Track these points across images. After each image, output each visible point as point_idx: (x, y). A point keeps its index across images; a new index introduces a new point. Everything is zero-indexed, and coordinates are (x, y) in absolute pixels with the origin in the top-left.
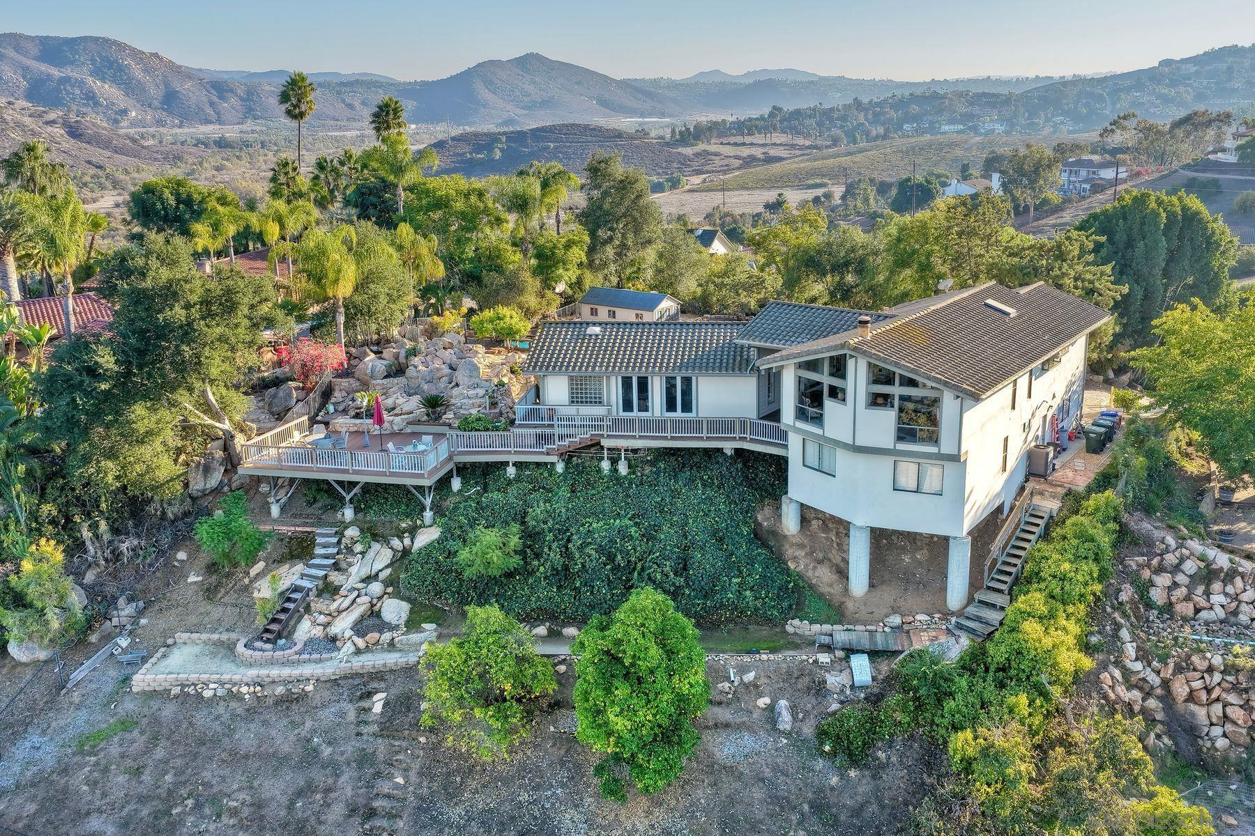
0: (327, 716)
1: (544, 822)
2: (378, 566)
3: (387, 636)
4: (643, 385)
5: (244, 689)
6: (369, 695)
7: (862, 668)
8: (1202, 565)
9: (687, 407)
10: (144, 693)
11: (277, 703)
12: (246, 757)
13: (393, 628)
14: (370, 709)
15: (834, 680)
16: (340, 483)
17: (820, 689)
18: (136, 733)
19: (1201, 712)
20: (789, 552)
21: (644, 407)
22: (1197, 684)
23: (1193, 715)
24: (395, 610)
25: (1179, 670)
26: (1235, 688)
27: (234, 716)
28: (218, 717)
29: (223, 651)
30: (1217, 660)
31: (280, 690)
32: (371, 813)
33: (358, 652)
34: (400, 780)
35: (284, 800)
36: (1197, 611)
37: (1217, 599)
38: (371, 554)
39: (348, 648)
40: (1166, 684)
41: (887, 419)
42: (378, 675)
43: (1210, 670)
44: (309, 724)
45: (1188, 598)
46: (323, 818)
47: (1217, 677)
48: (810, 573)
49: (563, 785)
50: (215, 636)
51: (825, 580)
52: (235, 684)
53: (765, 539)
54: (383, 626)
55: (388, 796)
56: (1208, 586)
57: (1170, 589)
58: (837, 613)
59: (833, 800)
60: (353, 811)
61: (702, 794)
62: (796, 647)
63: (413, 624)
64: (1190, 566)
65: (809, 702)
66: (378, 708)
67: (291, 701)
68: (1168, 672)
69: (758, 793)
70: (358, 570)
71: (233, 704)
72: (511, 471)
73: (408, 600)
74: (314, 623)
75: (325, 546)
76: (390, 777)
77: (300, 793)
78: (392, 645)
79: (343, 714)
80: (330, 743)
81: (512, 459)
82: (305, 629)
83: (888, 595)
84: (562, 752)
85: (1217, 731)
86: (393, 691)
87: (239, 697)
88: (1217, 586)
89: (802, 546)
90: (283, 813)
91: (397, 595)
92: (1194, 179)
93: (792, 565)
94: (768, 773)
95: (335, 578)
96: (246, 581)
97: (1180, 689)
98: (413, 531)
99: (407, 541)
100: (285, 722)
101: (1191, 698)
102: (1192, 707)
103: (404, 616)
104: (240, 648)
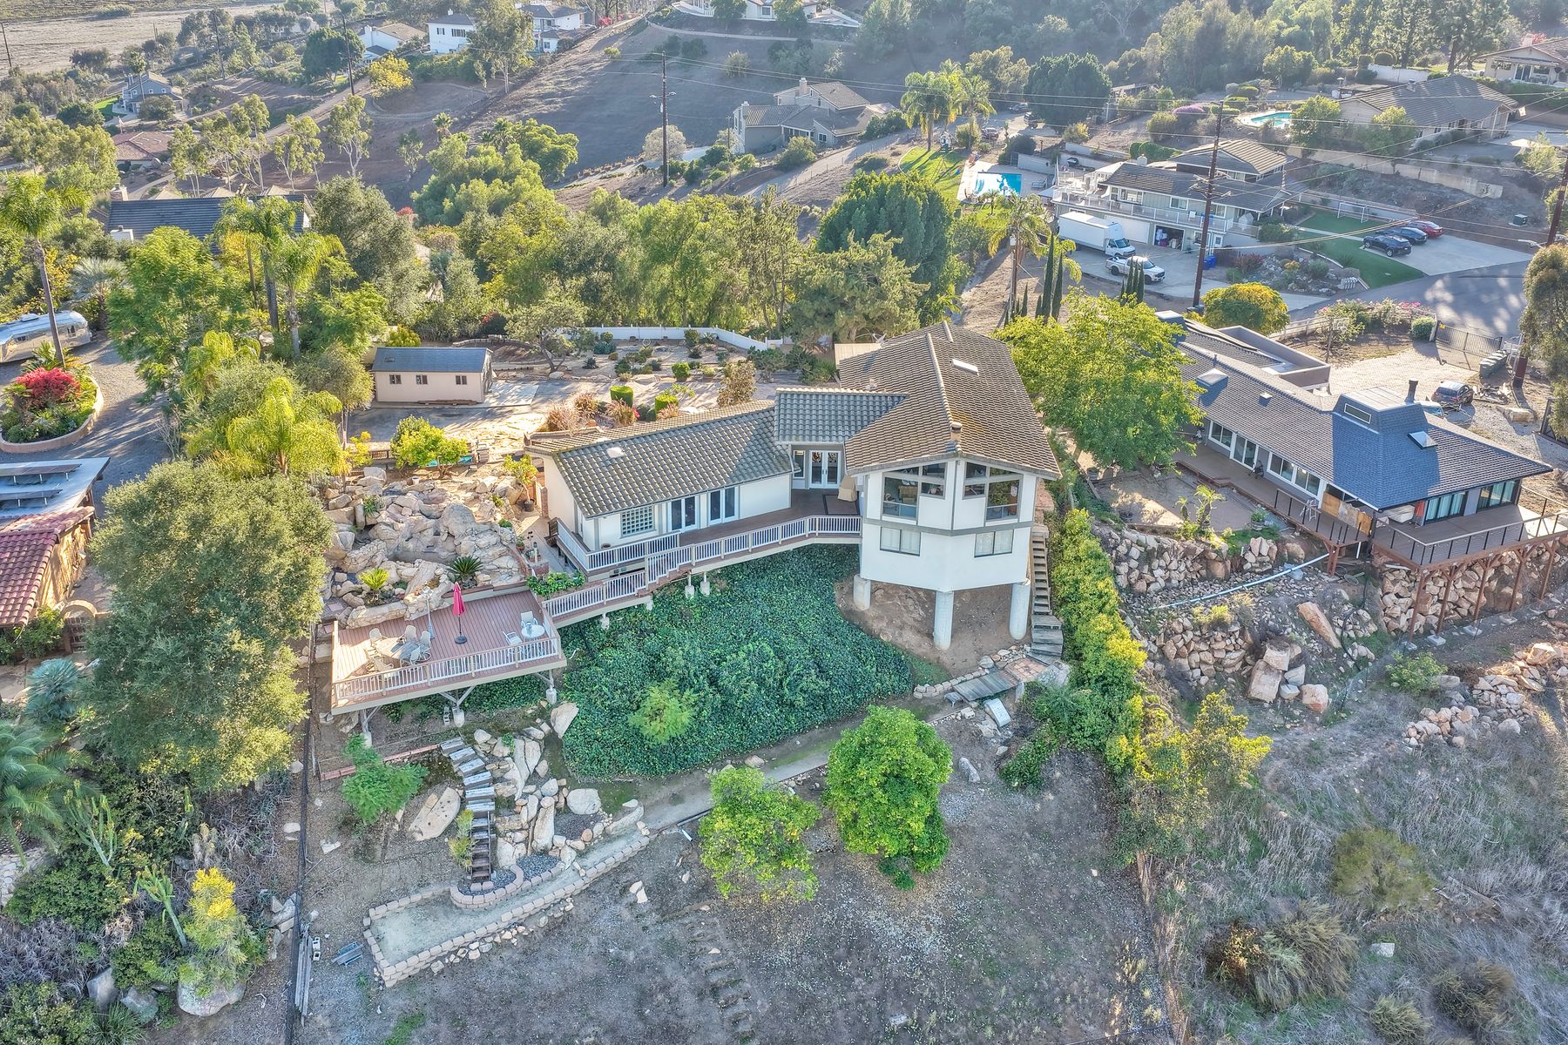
0: (604, 923)
1: (858, 931)
2: (533, 762)
3: (598, 828)
5: (507, 935)
6: (625, 890)
8: (1142, 549)
9: (730, 512)
10: (400, 983)
11: (546, 935)
13: (596, 818)
14: (635, 902)
15: (987, 728)
17: (978, 738)
18: (430, 1025)
19: (1185, 662)
20: (876, 626)
22: (1180, 644)
23: (1181, 666)
24: (583, 800)
25: (1167, 637)
26: (1204, 639)
27: (516, 964)
28: (502, 972)
29: (439, 910)
30: (1187, 623)
31: (543, 921)
32: (715, 991)
33: (581, 854)
34: (715, 951)
35: (631, 1015)
36: (1148, 585)
37: (1159, 573)
38: (519, 754)
39: (568, 855)
40: (1161, 648)
41: (980, 503)
42: (622, 868)
43: (1185, 630)
44: (593, 940)
45: (1141, 578)
47: (1190, 634)
48: (900, 641)
49: (852, 895)
50: (416, 898)
51: (913, 642)
52: (493, 934)
54: (586, 821)
55: (717, 969)
56: (1150, 565)
57: (1128, 574)
58: (944, 673)
59: (1040, 821)
60: (701, 995)
61: (955, 855)
62: (936, 710)
63: (613, 806)
64: (1135, 552)
65: (978, 752)
66: (642, 898)
67: (558, 927)
68: (1160, 642)
69: (993, 839)
70: (517, 774)
71: (506, 954)
72: (605, 623)
73: (588, 786)
74: (515, 843)
75: (464, 761)
76: (704, 952)
77: (640, 1003)
78: (607, 837)
79: (618, 917)
80: (627, 948)
81: (603, 611)
82: (508, 853)
83: (967, 641)
84: (831, 868)
85: (1197, 673)
86: (648, 876)
87: (507, 944)
88: (1155, 563)
89: (880, 618)
91: (573, 785)
93: (884, 639)
94: (990, 821)
95: (504, 790)
96: (396, 827)
97: (1171, 651)
98: (544, 714)
99: (546, 727)
103: (598, 803)
104: (457, 896)
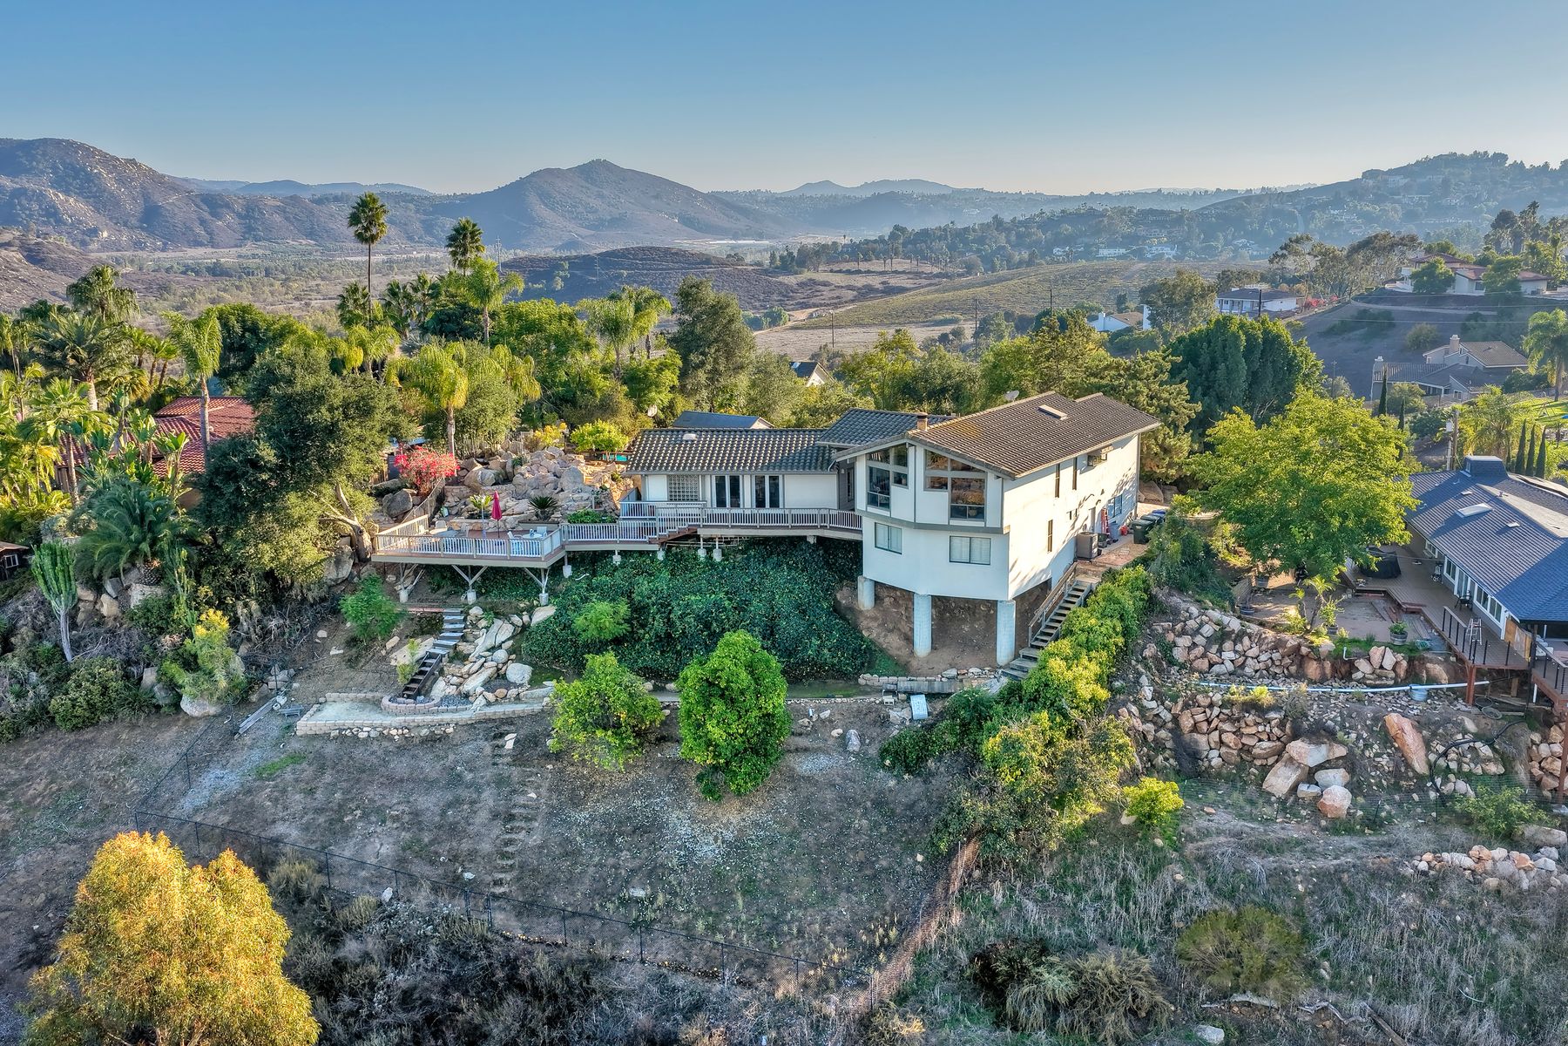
0: (467, 751)
1: (655, 820)
2: (501, 638)
3: (513, 692)
4: (735, 482)
5: (394, 732)
6: (502, 735)
7: (920, 706)
8: (1217, 628)
9: (775, 504)
10: (306, 736)
11: (422, 742)
12: (401, 781)
13: (516, 686)
14: (503, 746)
15: (895, 715)
16: (464, 568)
17: (884, 722)
18: (304, 765)
19: (1202, 739)
20: (864, 623)
21: (735, 504)
22: (1200, 717)
23: (1196, 742)
24: (519, 672)
25: (1186, 706)
26: (1230, 719)
27: (387, 752)
28: (373, 753)
29: (370, 707)
30: (1217, 698)
31: (424, 732)
32: (511, 817)
33: (489, 704)
34: (533, 795)
35: (437, 810)
36: (1211, 665)
37: (1228, 655)
38: (494, 629)
39: (480, 701)
40: (1175, 719)
41: (943, 498)
42: (509, 721)
43: (1211, 706)
44: (451, 757)
45: (1204, 656)
46: (471, 821)
47: (1216, 711)
48: (881, 640)
49: (670, 794)
50: (362, 695)
51: (895, 645)
52: (385, 728)
53: (843, 615)
54: (509, 685)
55: (525, 806)
56: (1221, 645)
57: (1190, 649)
58: (903, 668)
59: (891, 799)
60: (495, 816)
61: (784, 797)
62: (866, 693)
63: (535, 682)
64: (1208, 630)
65: (875, 732)
66: (510, 745)
67: (434, 740)
68: (1177, 709)
69: (830, 795)
70: (483, 641)
71: (385, 744)
72: (617, 559)
73: (530, 664)
74: (448, 683)
75: (452, 623)
76: (524, 793)
77: (450, 805)
78: (518, 698)
79: (481, 750)
80: (471, 771)
81: (617, 548)
82: (440, 688)
83: (946, 655)
84: (669, 771)
85: (1214, 753)
86: (521, 732)
87: (390, 738)
88: (1228, 645)
89: (875, 619)
90: (437, 819)
91: (520, 660)
92: (1365, 311)
93: (865, 634)
94: (838, 780)
95: (464, 647)
96: (384, 652)
97: (1186, 722)
98: (531, 610)
99: (526, 618)
100: (431, 756)
101: (1195, 728)
102: (1196, 736)
103: (527, 677)
104: (385, 701)
